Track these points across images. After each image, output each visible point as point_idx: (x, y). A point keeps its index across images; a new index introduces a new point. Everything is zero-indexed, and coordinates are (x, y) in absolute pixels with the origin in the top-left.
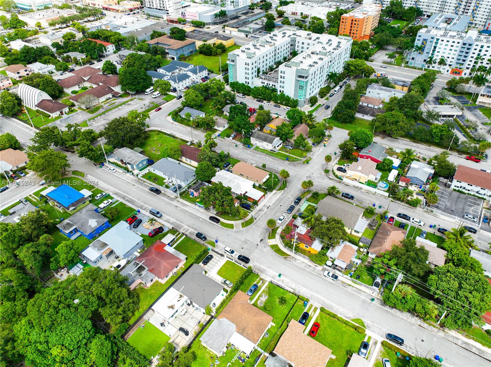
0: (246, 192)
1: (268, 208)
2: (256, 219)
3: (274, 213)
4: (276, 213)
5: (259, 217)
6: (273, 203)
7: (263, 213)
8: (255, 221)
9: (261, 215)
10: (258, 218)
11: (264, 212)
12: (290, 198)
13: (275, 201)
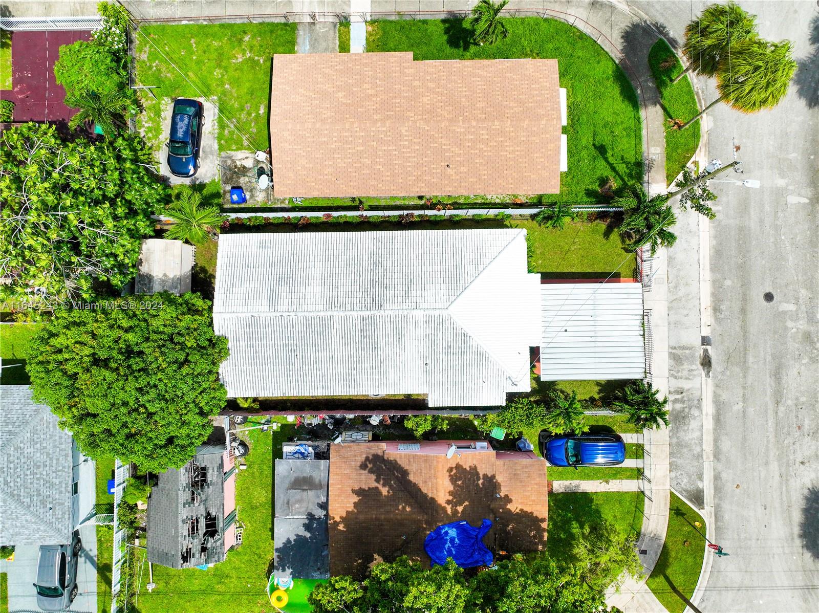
0: (535, 353)
1: (707, 363)
2: (698, 498)
3: (769, 381)
4: (777, 375)
5: (708, 476)
6: (706, 300)
7: (708, 424)
8: (706, 513)
9: (708, 446)
10: (707, 486)
11: (708, 407)
12: (779, 193)
13: (706, 275)
